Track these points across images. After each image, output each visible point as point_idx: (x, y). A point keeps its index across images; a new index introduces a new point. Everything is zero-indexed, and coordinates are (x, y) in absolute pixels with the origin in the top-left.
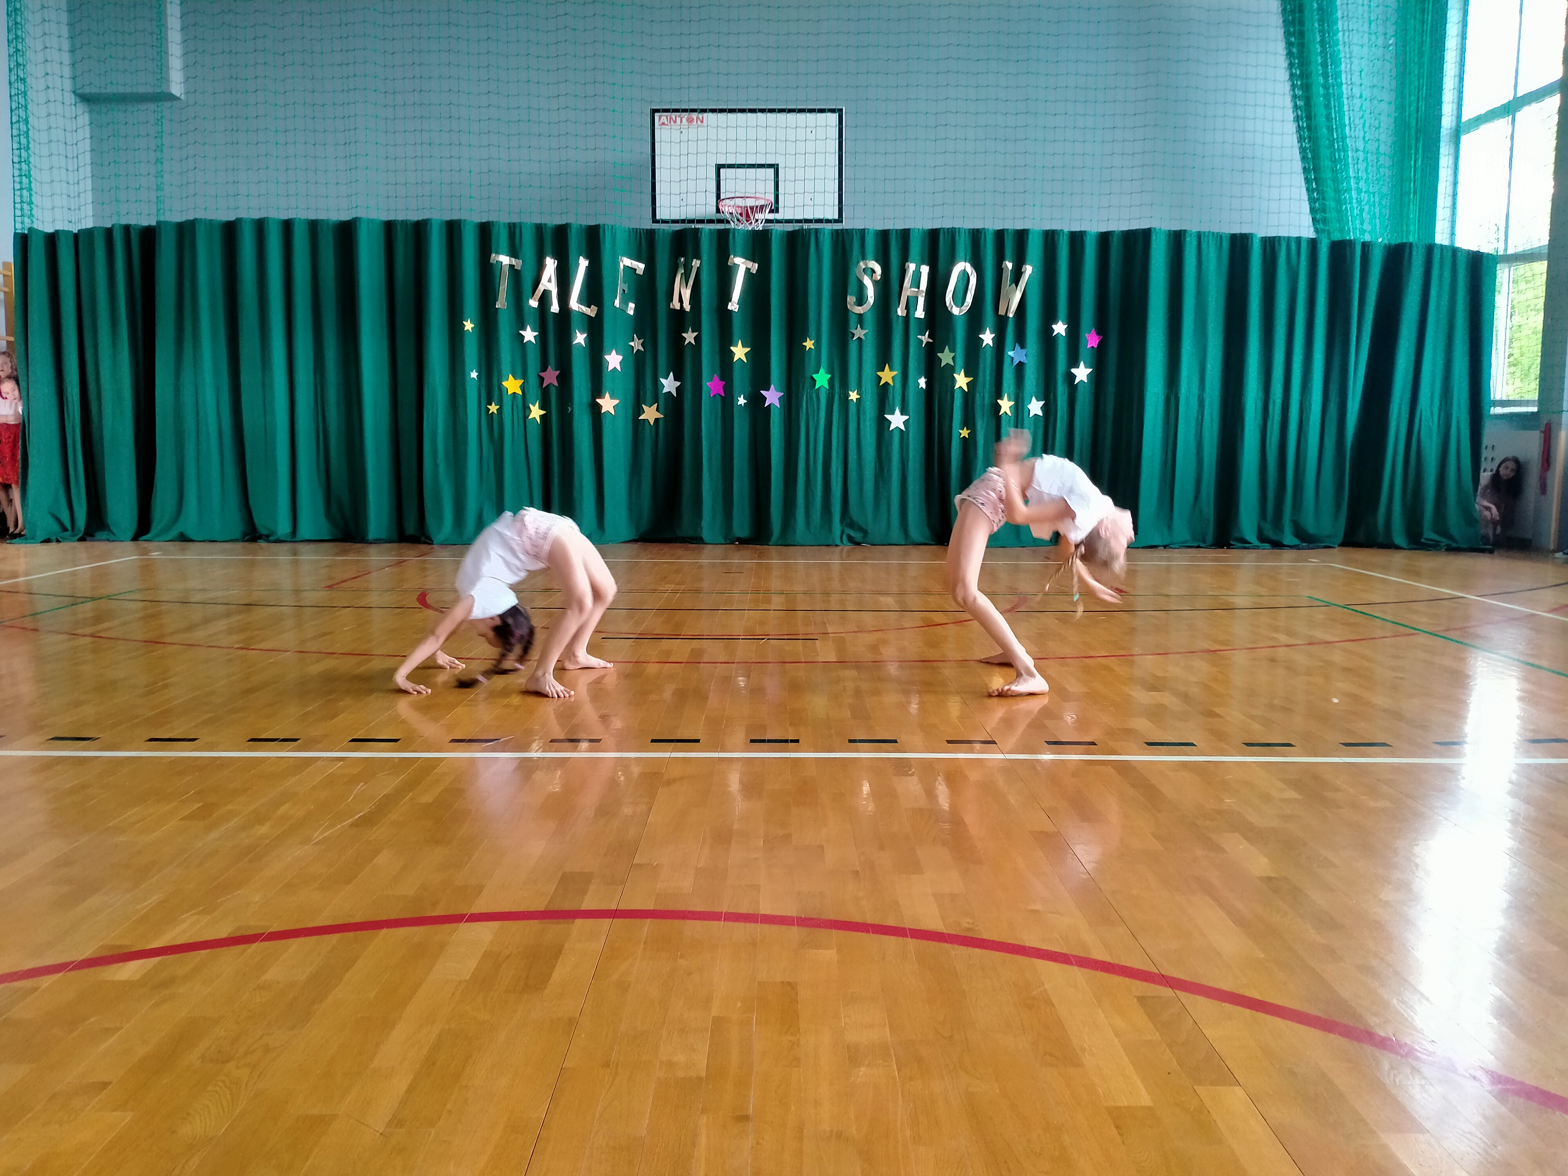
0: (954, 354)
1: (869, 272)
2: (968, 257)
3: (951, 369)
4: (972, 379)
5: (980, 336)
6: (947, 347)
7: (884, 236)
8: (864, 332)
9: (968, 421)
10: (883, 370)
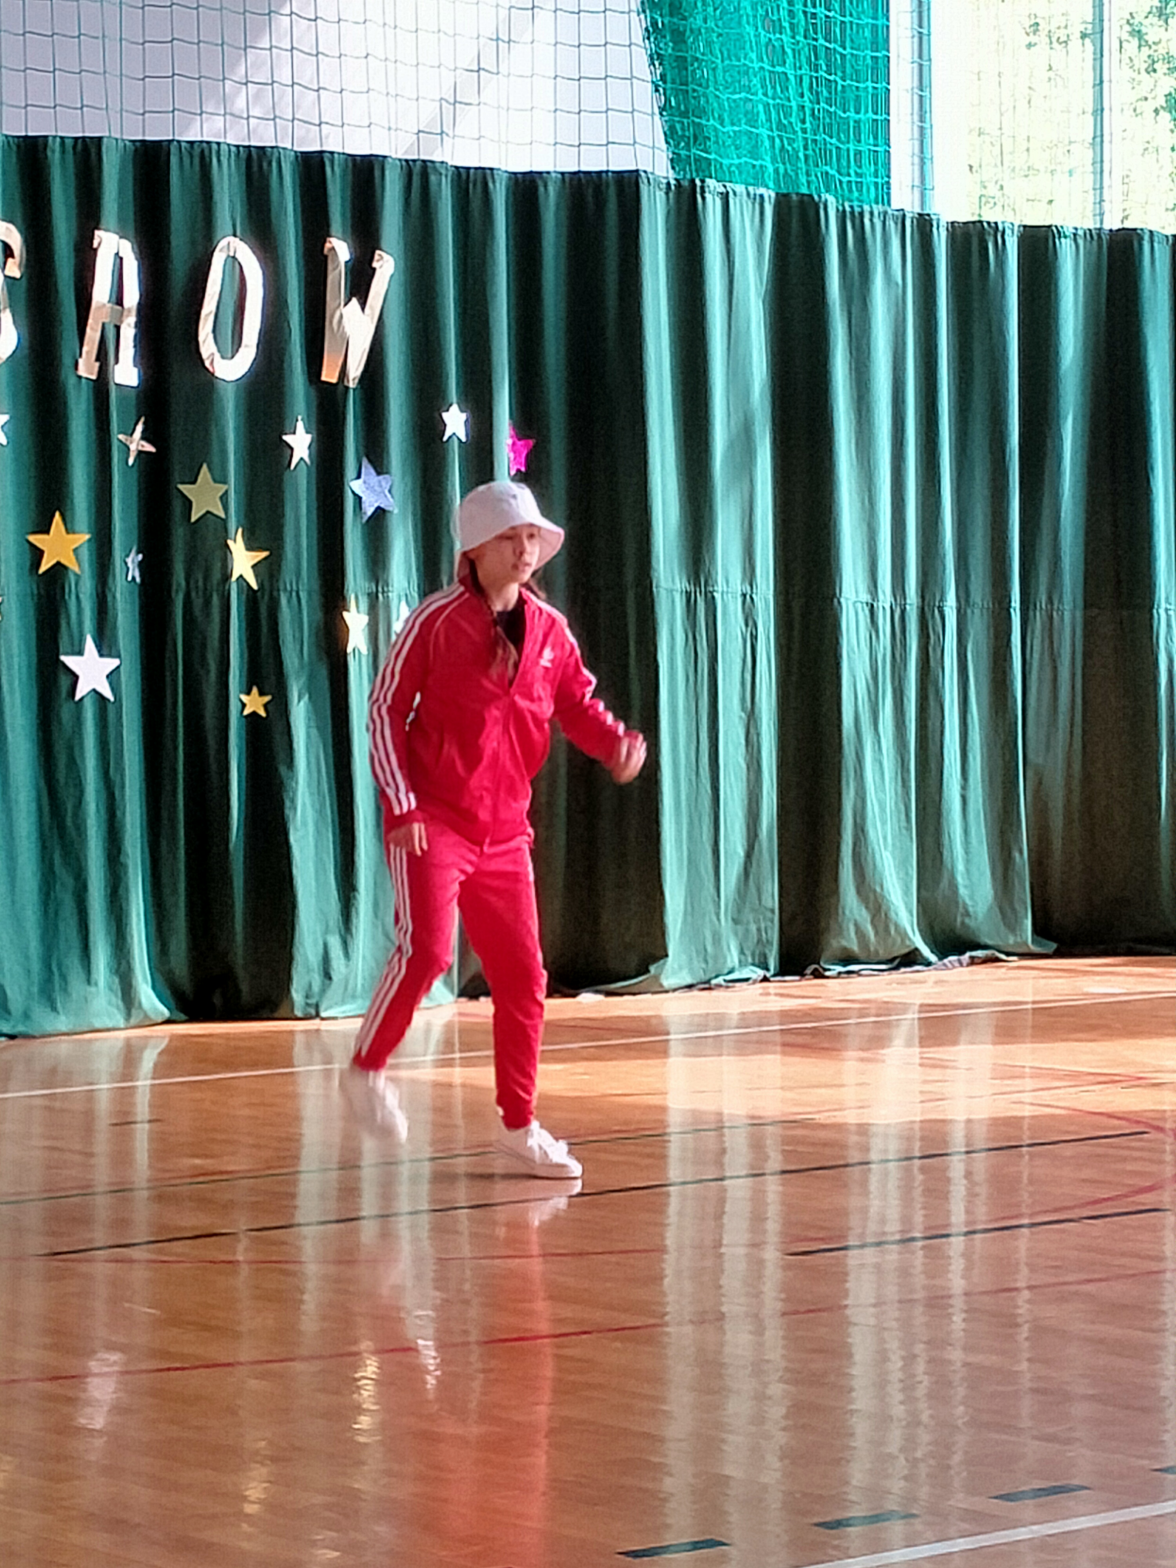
0: (221, 488)
2: (243, 227)
3: (217, 528)
4: (267, 555)
5: (283, 438)
6: (202, 469)
7: (31, 153)
9: (265, 673)
10: (46, 530)
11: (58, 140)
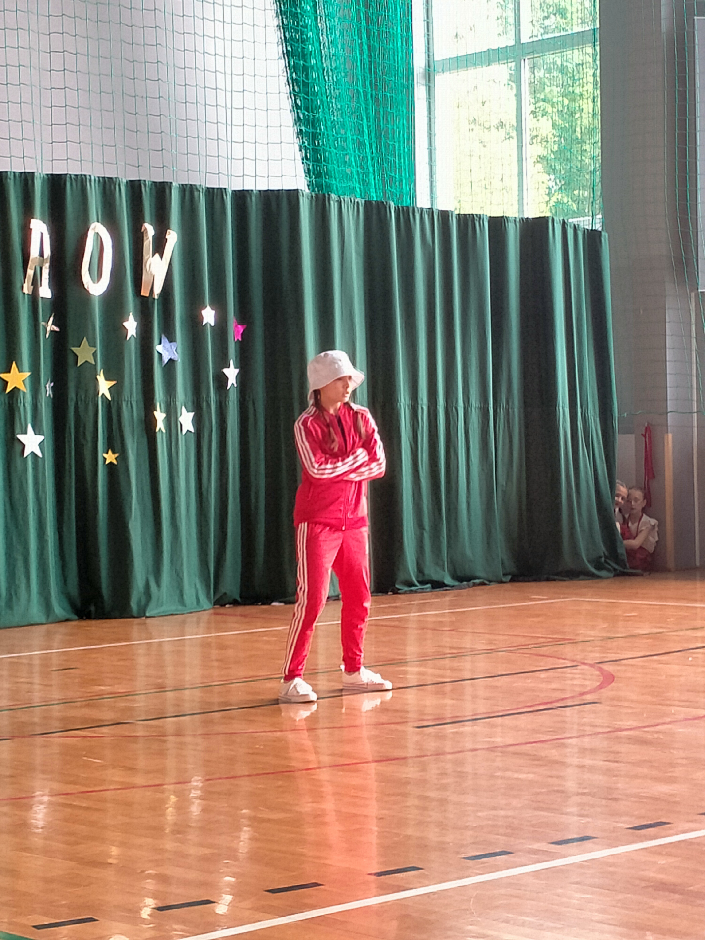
0: (93, 349)
2: (102, 218)
3: (90, 369)
5: (122, 324)
6: (83, 339)
9: (115, 442)
10: (9, 371)
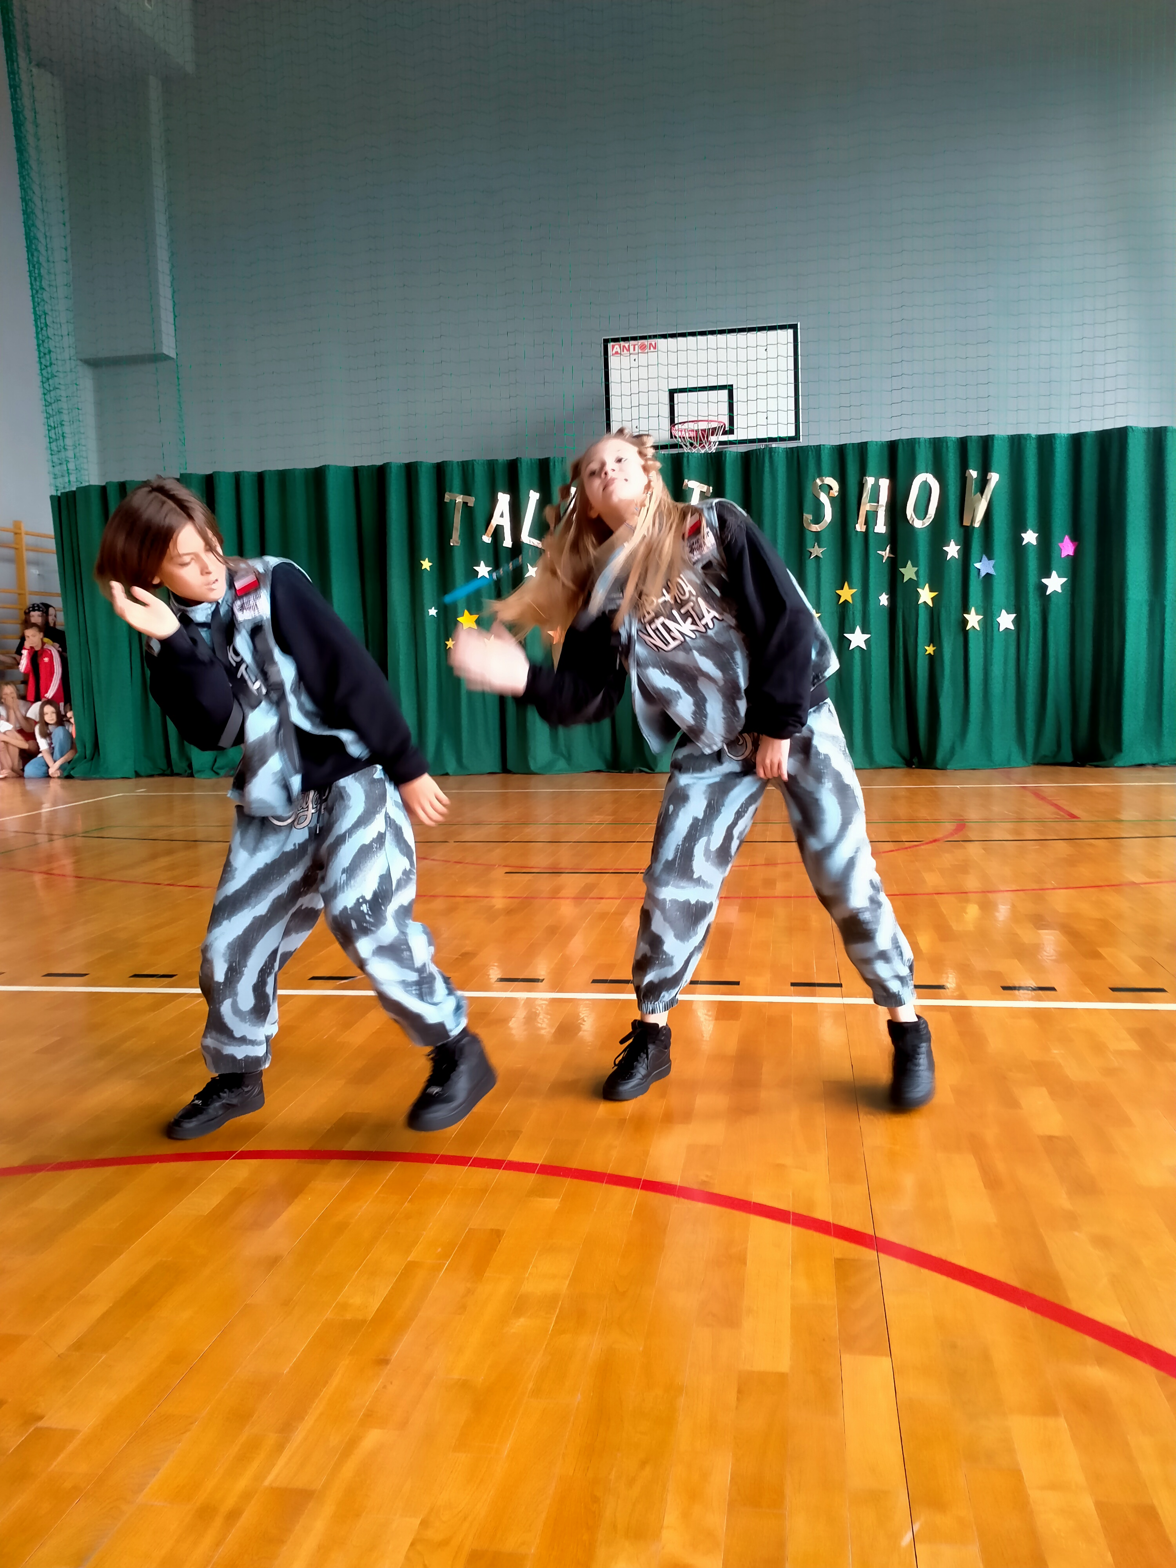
0: (916, 569)
1: (827, 488)
2: (929, 470)
3: (913, 585)
4: (936, 594)
5: (944, 548)
6: (909, 562)
7: (841, 451)
8: (822, 550)
9: (934, 638)
10: (842, 589)
11: (851, 445)
